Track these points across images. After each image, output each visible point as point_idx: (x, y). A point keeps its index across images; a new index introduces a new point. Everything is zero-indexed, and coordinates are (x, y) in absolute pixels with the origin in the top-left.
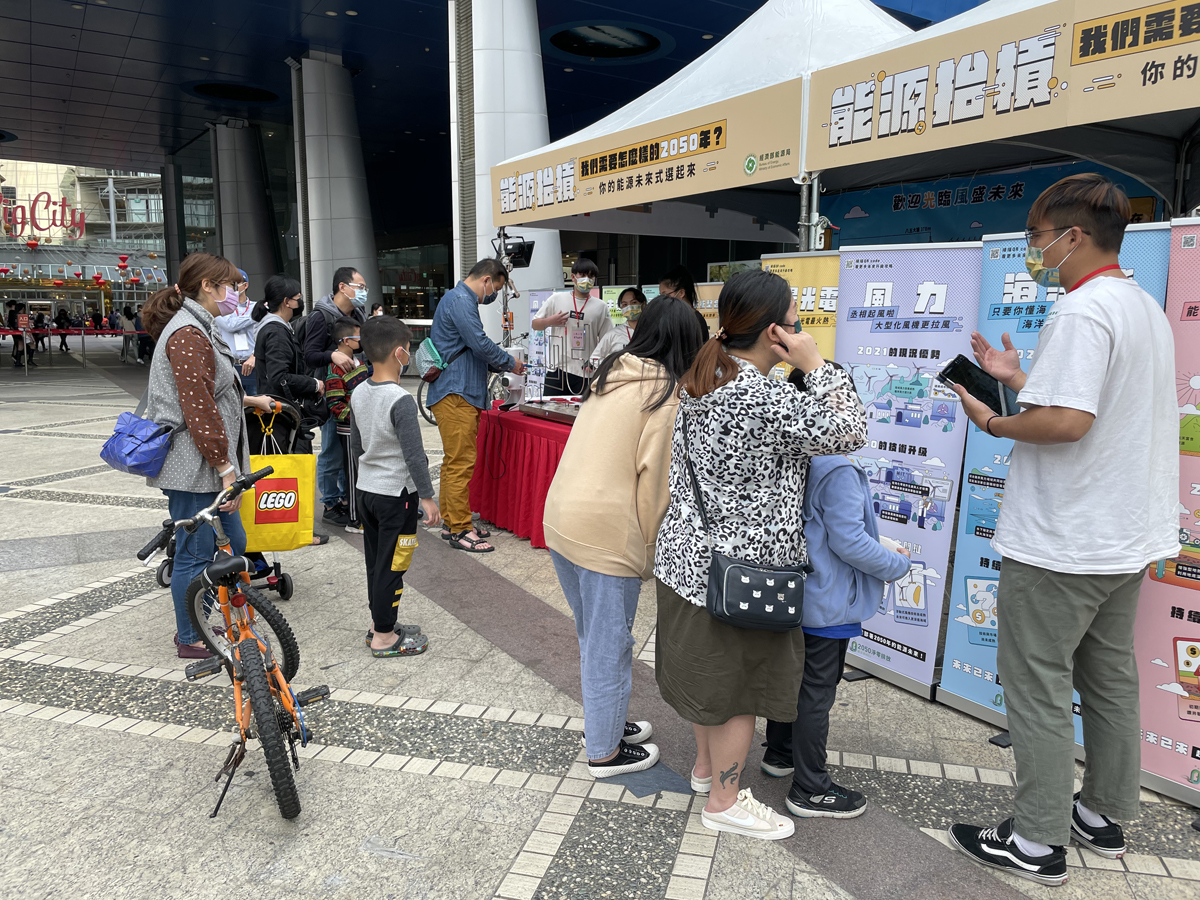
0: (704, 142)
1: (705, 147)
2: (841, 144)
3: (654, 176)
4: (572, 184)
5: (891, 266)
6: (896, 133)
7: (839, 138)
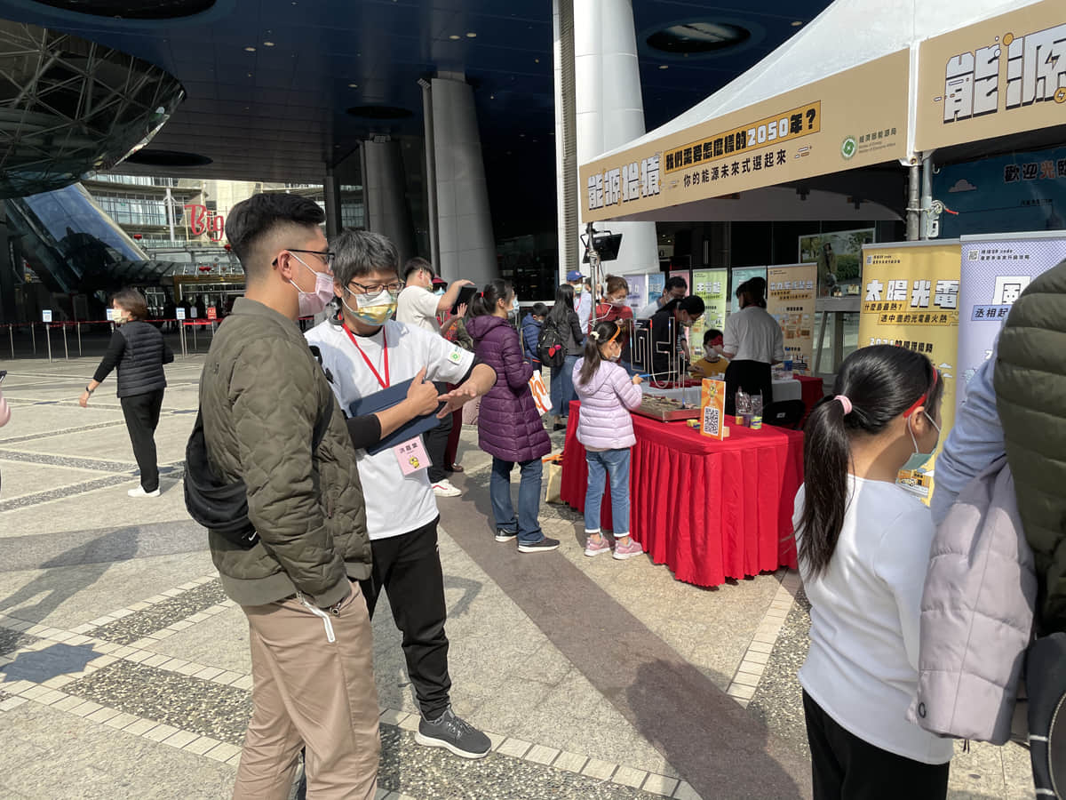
0: (796, 126)
1: (797, 132)
2: (959, 119)
3: (740, 166)
4: (656, 178)
5: (1027, 257)
6: (1030, 103)
7: (956, 112)
